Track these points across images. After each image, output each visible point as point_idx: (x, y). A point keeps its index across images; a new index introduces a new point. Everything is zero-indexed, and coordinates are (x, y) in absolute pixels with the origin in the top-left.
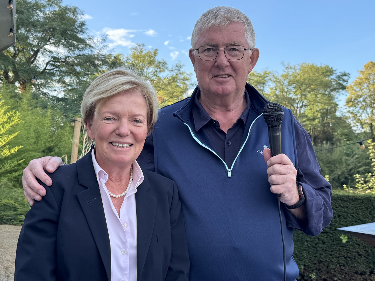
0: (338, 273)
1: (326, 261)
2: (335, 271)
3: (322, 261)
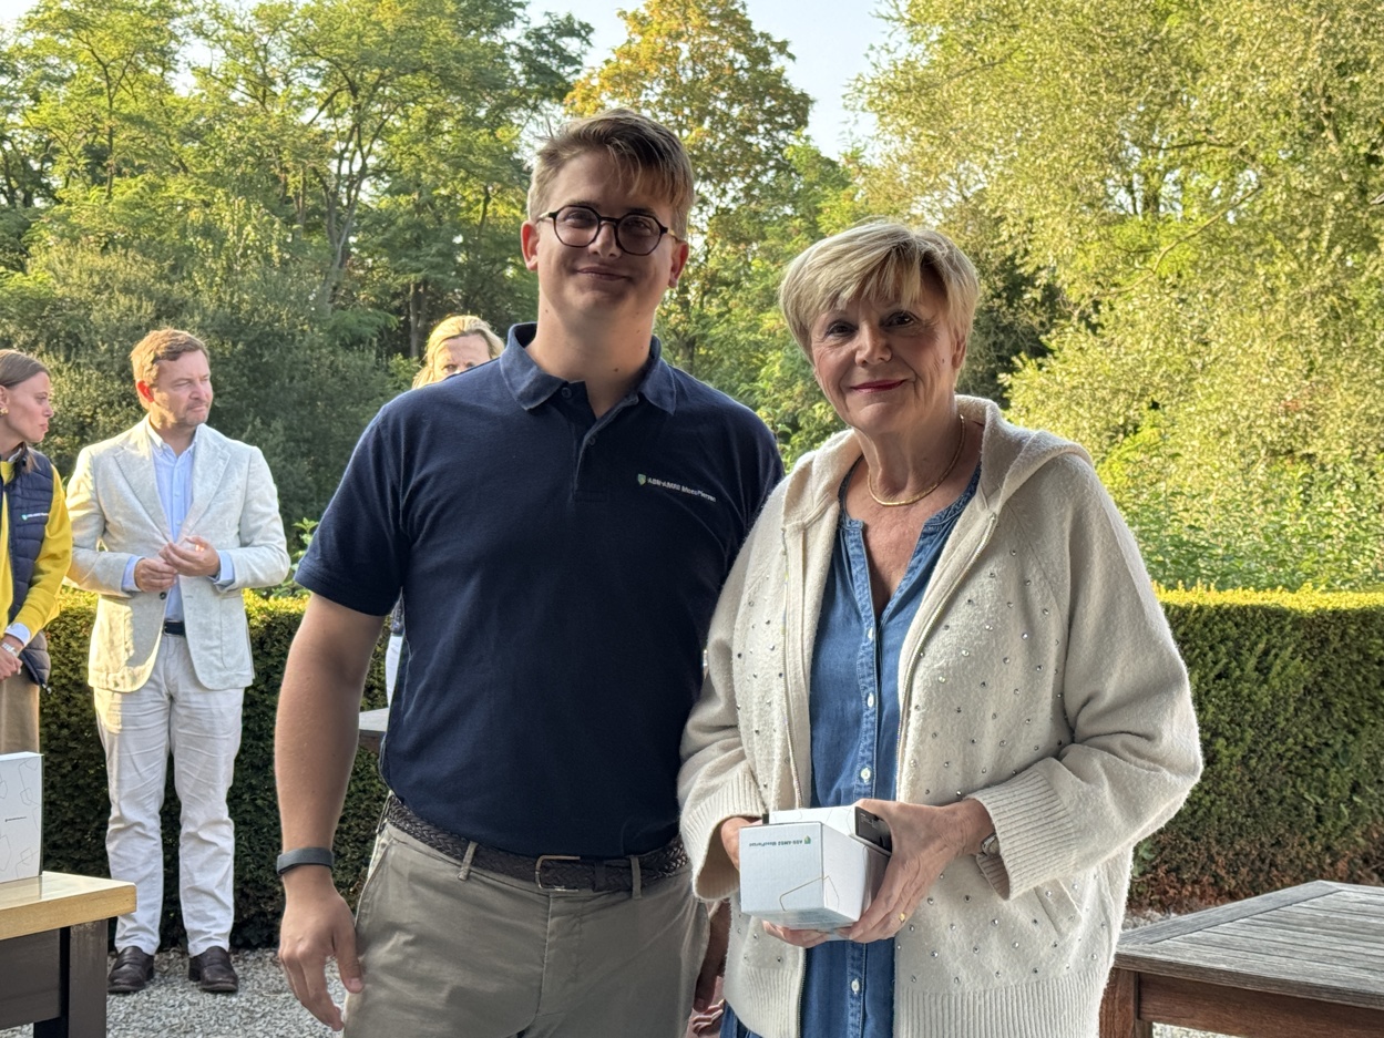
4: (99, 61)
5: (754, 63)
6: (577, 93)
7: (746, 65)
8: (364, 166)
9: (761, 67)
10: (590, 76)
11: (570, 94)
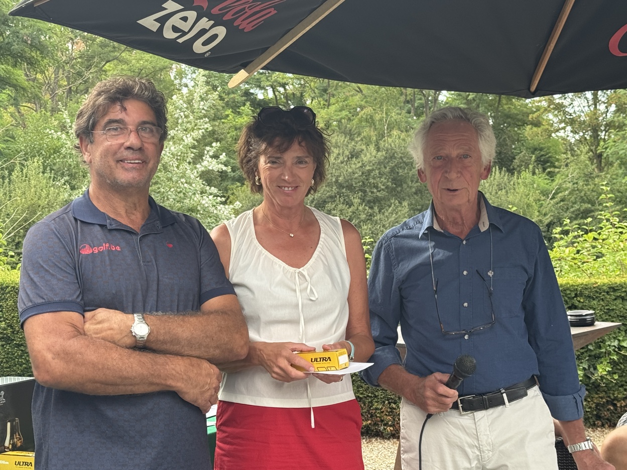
0: (386, 415)
1: (368, 396)
2: (383, 412)
3: (361, 398)
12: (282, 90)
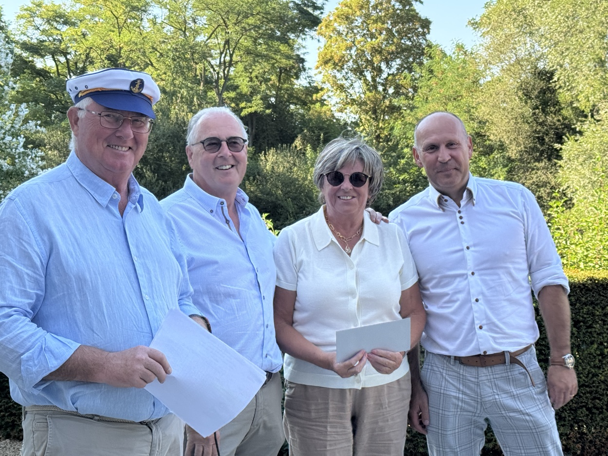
4: (114, 15)
5: (404, 6)
6: (323, 24)
7: (401, 7)
8: (231, 60)
9: (407, 8)
10: (329, 16)
11: (320, 25)
12: (62, 59)
